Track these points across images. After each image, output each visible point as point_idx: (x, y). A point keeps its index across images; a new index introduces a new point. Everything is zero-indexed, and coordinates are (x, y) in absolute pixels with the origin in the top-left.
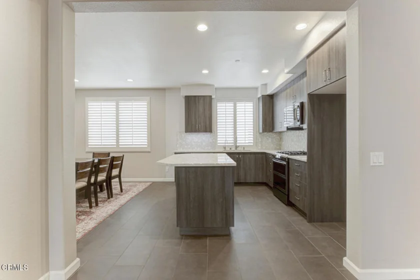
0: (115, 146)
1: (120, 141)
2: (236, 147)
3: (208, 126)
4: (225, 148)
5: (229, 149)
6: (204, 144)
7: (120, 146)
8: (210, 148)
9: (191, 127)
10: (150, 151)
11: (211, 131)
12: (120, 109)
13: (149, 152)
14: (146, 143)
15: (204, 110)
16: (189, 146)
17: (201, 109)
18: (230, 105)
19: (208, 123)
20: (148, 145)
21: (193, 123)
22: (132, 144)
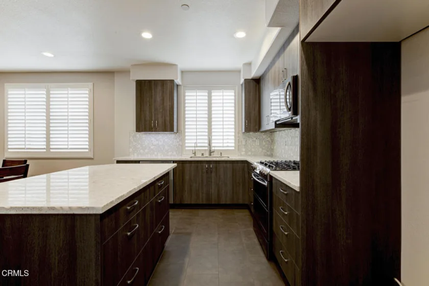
0: (45, 150)
1: (51, 143)
2: (211, 152)
3: (168, 123)
4: (195, 153)
5: (200, 155)
6: (166, 147)
7: (51, 150)
8: (175, 153)
9: (144, 124)
10: (92, 157)
11: (172, 130)
12: (51, 100)
13: (92, 159)
14: (87, 147)
15: (163, 100)
16: (146, 151)
17: (159, 99)
18: (202, 95)
19: (168, 119)
20: (90, 149)
21: (148, 118)
22: (67, 147)
